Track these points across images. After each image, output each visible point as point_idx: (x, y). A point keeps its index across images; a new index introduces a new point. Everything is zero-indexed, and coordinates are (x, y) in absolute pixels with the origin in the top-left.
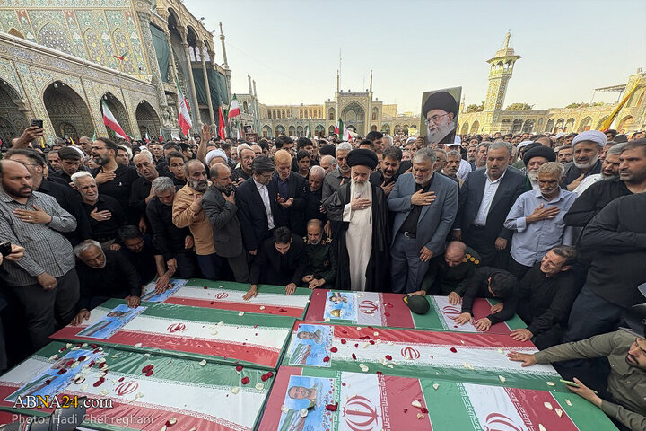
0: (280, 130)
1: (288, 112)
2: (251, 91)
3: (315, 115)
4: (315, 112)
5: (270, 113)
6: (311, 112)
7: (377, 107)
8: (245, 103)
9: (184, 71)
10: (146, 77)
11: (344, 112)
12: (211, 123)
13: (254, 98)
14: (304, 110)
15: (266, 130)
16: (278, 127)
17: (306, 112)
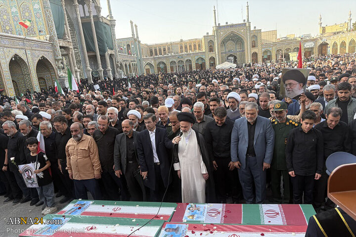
0: (162, 66)
1: (169, 49)
2: (133, 35)
3: (195, 49)
4: (195, 46)
5: (151, 52)
6: (190, 46)
7: (256, 36)
8: (128, 45)
9: (76, 27)
10: (44, 38)
11: (224, 43)
12: (98, 68)
13: (135, 40)
14: (183, 45)
15: (148, 67)
16: (159, 63)
17: (186, 47)
